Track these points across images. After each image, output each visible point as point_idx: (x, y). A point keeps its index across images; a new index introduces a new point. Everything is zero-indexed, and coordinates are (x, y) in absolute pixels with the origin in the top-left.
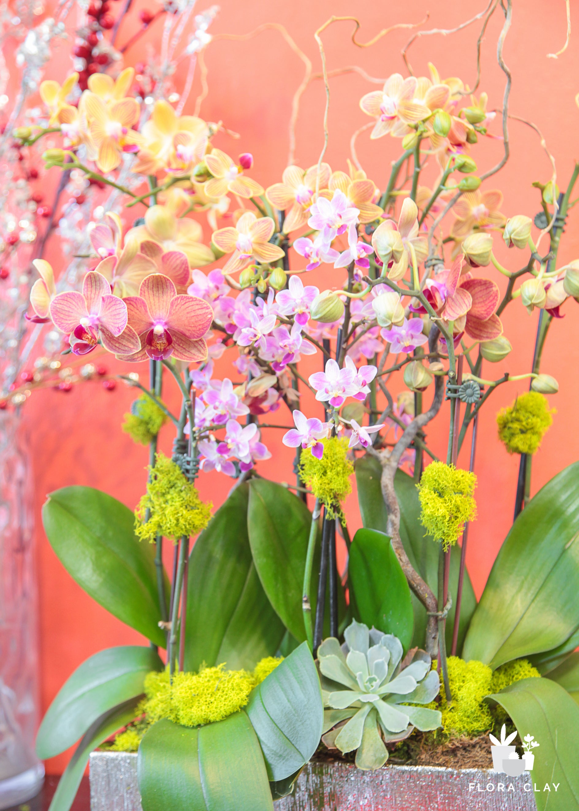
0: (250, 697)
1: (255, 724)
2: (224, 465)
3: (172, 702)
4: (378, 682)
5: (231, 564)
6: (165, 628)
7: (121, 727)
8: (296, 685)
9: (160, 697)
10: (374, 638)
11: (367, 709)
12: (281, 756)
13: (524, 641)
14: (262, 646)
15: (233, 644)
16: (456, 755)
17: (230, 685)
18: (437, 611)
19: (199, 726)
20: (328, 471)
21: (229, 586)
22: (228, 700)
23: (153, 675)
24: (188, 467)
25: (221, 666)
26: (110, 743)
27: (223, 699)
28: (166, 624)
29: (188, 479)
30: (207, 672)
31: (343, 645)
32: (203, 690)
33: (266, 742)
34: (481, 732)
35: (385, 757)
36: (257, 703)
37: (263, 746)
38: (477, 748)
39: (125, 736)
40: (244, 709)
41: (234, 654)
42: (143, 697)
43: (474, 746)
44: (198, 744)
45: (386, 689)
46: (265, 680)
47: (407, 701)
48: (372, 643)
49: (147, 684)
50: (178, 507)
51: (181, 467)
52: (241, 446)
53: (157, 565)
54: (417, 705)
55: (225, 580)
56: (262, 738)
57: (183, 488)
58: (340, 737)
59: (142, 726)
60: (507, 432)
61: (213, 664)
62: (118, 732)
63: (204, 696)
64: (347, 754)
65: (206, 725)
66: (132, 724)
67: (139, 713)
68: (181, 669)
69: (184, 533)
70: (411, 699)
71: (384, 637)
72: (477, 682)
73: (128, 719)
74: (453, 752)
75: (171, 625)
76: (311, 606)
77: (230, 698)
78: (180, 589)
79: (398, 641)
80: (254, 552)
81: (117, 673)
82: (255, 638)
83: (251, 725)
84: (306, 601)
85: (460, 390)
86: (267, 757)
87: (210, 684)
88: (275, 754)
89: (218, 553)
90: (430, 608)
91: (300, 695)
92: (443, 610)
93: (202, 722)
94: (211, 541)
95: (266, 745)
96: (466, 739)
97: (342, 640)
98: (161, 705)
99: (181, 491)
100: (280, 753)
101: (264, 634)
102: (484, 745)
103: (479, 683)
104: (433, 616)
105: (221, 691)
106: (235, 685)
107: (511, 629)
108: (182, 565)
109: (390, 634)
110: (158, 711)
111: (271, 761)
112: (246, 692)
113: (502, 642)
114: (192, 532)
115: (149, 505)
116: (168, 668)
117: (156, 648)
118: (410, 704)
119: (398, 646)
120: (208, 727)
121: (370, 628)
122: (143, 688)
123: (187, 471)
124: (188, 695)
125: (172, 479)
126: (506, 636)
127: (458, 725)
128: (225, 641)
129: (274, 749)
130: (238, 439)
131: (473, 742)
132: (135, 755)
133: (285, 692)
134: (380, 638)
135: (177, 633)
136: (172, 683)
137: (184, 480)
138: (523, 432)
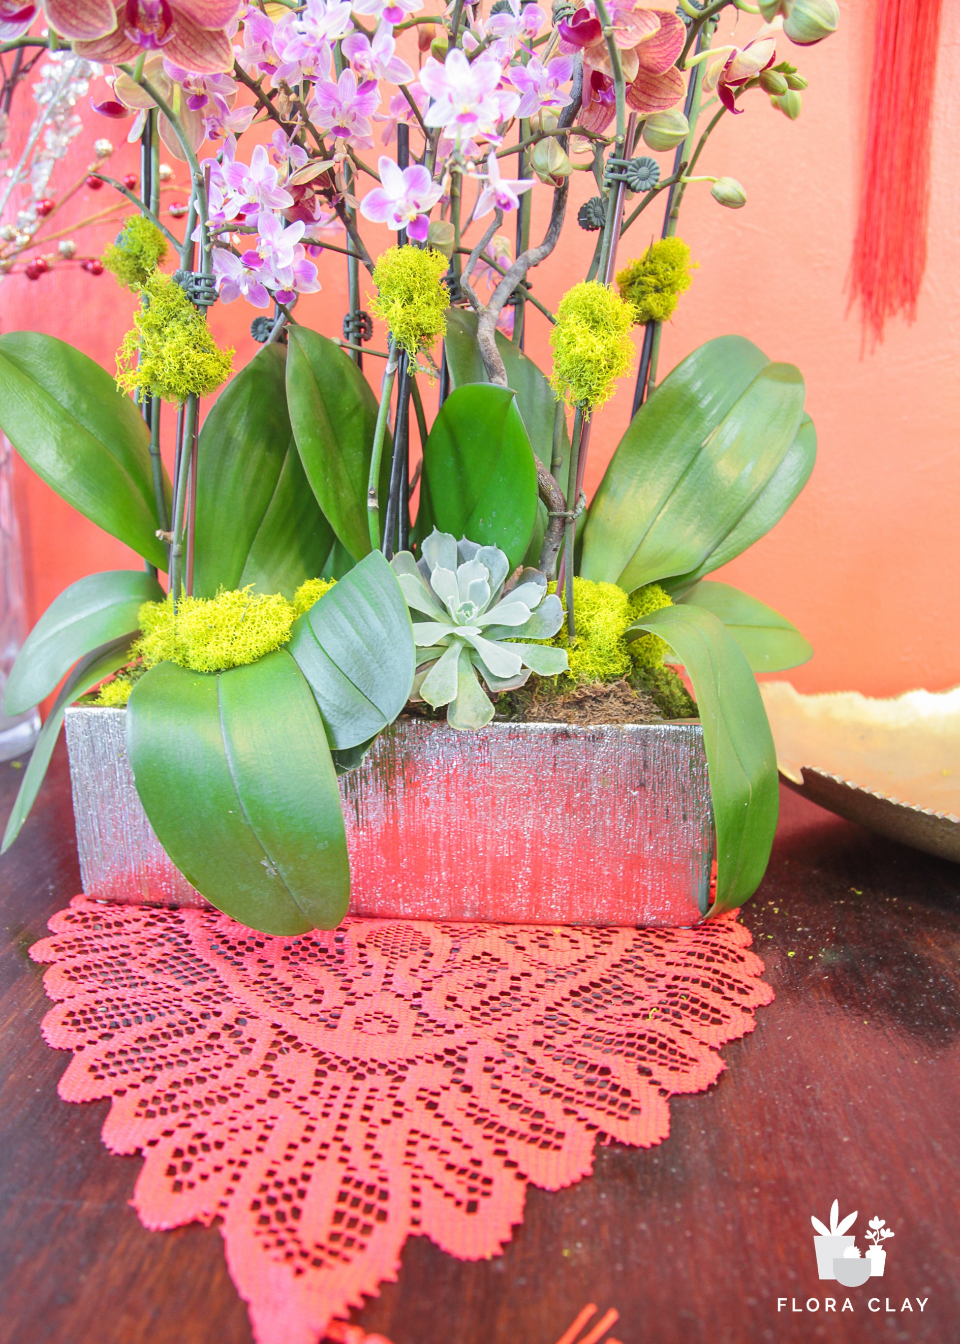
0: (295, 628)
1: (303, 666)
2: (253, 289)
3: (178, 637)
4: (476, 610)
5: (258, 452)
6: (165, 538)
7: (109, 674)
8: (368, 610)
9: (159, 632)
10: (463, 552)
11: (457, 647)
12: (347, 713)
13: (655, 562)
14: (301, 567)
15: (261, 564)
16: (581, 708)
17: (263, 613)
18: (566, 510)
19: (218, 671)
20: (415, 296)
21: (256, 482)
22: (261, 634)
23: (150, 605)
24: (197, 288)
25: (247, 589)
26: (95, 694)
27: (254, 632)
28: (167, 534)
29: (198, 307)
30: (226, 598)
31: (421, 561)
32: (224, 620)
33: (323, 693)
34: (617, 676)
35: (488, 713)
36: (306, 638)
37: (319, 699)
38: (611, 699)
39: (113, 685)
40: (285, 646)
41: (263, 577)
42: (138, 635)
43: (607, 696)
44: (218, 698)
45: (487, 620)
46: (311, 609)
47: (513, 636)
48: (461, 560)
49: (142, 617)
50: (182, 344)
51: (185, 289)
52: (280, 254)
53: (152, 454)
54: (528, 641)
55: (251, 473)
56: (317, 688)
57: (190, 318)
58: (427, 685)
59: (138, 673)
60: (635, 290)
61: (235, 585)
62: (103, 682)
63: (225, 629)
64: (439, 709)
65: (227, 670)
66: (124, 671)
67: (132, 656)
68: (190, 593)
69: (190, 387)
70: (521, 633)
71: (480, 549)
72: (612, 610)
73: (118, 664)
74: (579, 704)
75: (173, 536)
76: (379, 504)
77: (265, 632)
78: (186, 476)
79: (502, 554)
80: (294, 427)
81: (102, 605)
82: (291, 557)
83: (299, 669)
84: (373, 496)
85: (630, 167)
86: (326, 714)
87: (233, 612)
88: (339, 710)
89: (240, 433)
90: (556, 506)
91: (376, 623)
92: (575, 508)
93: (222, 666)
94: (231, 415)
95: (324, 698)
96: (599, 685)
97: (418, 555)
98: (160, 643)
99: (187, 323)
100: (347, 709)
101: (303, 552)
102: (620, 694)
103: (617, 611)
104: (559, 517)
105: (249, 622)
106: (271, 612)
107: (634, 548)
108: (188, 440)
109: (492, 545)
110: (158, 652)
111: (331, 720)
112: (286, 625)
113: (626, 562)
114: (204, 386)
115: (137, 344)
116: (171, 596)
117: (154, 571)
118: (519, 641)
119: (503, 560)
120: (232, 672)
121: (458, 539)
122: (138, 623)
123: (196, 295)
124: (200, 626)
125: (172, 304)
126: (630, 554)
127: (590, 668)
128: (250, 559)
129: (337, 703)
130: (277, 244)
131: (607, 690)
132: (124, 711)
133: (351, 620)
134: (474, 552)
135: (183, 543)
136: (176, 612)
137: (192, 307)
138: (657, 290)
